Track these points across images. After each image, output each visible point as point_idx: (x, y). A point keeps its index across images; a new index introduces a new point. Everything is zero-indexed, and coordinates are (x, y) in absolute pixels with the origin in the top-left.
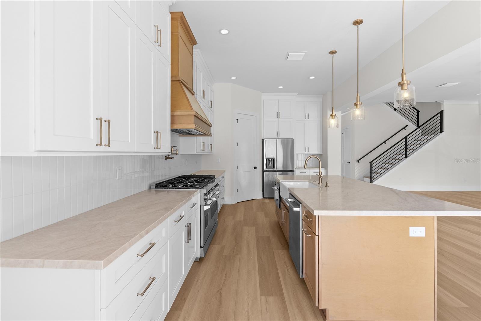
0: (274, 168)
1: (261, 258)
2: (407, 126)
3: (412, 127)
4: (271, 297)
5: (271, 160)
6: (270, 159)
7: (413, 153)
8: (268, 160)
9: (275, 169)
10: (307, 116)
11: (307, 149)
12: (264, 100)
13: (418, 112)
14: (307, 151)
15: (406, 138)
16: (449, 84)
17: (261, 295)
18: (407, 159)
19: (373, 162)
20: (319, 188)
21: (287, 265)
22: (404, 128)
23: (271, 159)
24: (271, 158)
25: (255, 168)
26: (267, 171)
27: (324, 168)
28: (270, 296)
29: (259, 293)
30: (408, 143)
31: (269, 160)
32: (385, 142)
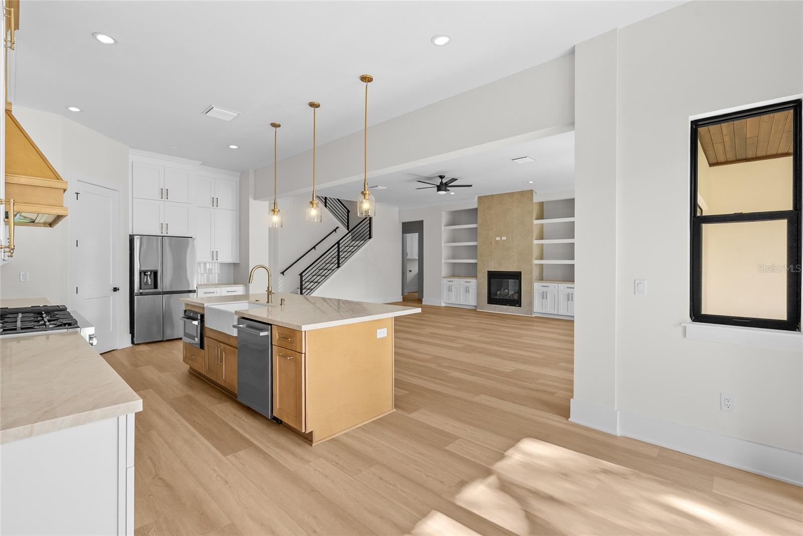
0: (156, 287)
1: (194, 422)
2: (338, 228)
3: (343, 230)
4: (240, 452)
5: (151, 274)
6: (147, 272)
7: (345, 262)
8: (143, 275)
9: (159, 289)
10: (215, 202)
11: (214, 255)
12: (132, 162)
13: (348, 212)
14: (215, 258)
15: (338, 243)
16: (380, 187)
17: (225, 455)
18: (340, 268)
19: (303, 274)
20: (268, 309)
21: (240, 417)
22: (335, 230)
23: (151, 272)
24: (149, 271)
25: (115, 289)
26: (141, 294)
27: (242, 285)
28: (238, 451)
29: (219, 455)
30: (341, 250)
31: (145, 275)
32: (314, 247)
